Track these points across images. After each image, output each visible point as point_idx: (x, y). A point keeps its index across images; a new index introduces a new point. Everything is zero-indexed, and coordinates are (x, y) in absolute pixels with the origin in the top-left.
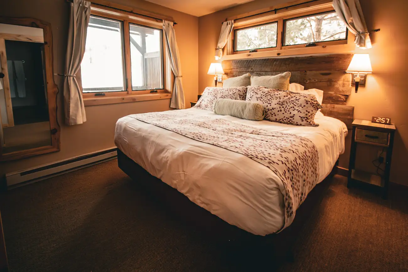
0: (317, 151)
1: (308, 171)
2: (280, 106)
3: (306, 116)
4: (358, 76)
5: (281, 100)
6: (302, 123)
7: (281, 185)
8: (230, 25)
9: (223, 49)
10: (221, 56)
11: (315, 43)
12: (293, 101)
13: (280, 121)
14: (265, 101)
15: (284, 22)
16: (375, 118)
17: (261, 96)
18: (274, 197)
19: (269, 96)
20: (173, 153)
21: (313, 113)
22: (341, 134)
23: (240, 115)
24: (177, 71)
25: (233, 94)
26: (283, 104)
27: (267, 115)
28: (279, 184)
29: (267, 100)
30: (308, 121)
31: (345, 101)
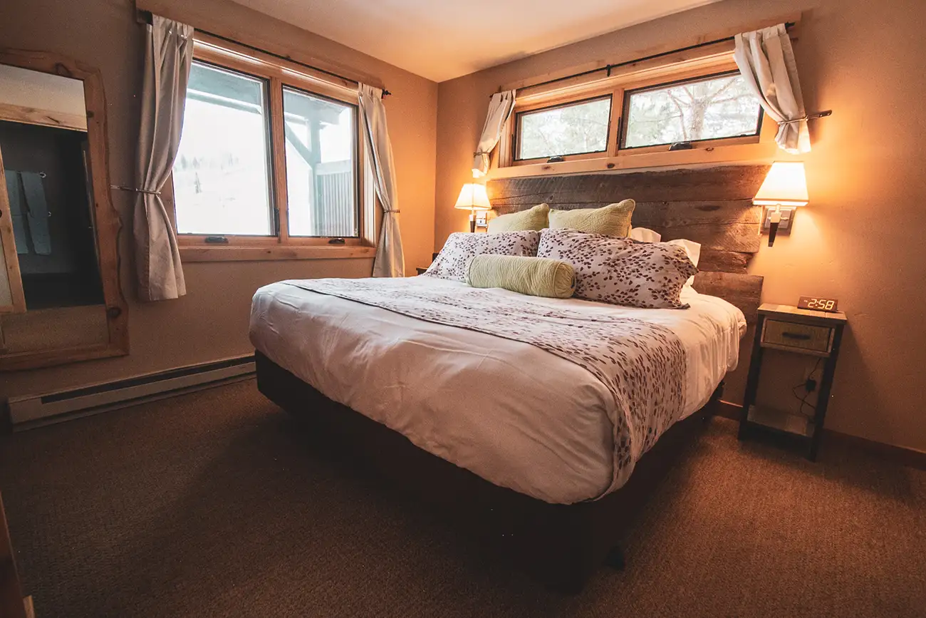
0: (684, 353)
1: (664, 386)
2: (610, 268)
3: (663, 288)
4: (777, 212)
5: (612, 256)
6: (655, 303)
7: (609, 400)
8: (507, 101)
9: (491, 155)
10: (486, 168)
11: (690, 143)
12: (638, 258)
13: (608, 299)
14: (578, 258)
15: (627, 95)
16: (806, 298)
17: (569, 249)
18: (593, 424)
19: (587, 247)
20: (377, 348)
21: (679, 284)
22: (733, 330)
23: (523, 287)
24: (387, 198)
25: (509, 245)
26: (616, 265)
27: (580, 288)
28: (606, 398)
29: (582, 256)
30: (666, 298)
31: (746, 265)
